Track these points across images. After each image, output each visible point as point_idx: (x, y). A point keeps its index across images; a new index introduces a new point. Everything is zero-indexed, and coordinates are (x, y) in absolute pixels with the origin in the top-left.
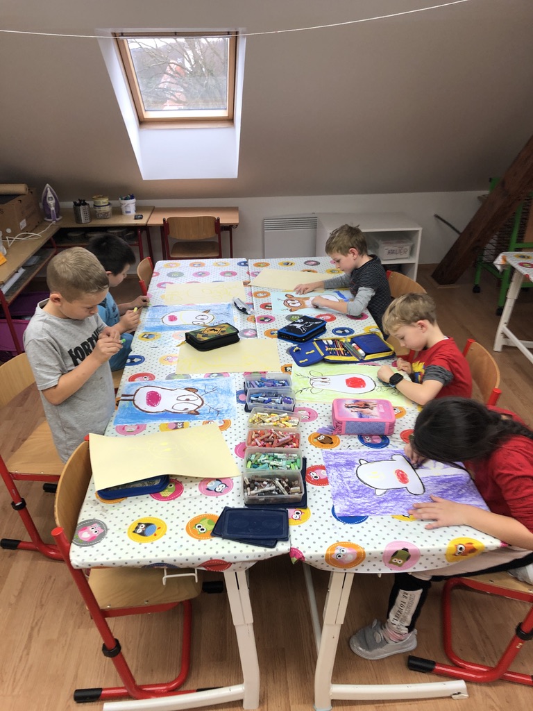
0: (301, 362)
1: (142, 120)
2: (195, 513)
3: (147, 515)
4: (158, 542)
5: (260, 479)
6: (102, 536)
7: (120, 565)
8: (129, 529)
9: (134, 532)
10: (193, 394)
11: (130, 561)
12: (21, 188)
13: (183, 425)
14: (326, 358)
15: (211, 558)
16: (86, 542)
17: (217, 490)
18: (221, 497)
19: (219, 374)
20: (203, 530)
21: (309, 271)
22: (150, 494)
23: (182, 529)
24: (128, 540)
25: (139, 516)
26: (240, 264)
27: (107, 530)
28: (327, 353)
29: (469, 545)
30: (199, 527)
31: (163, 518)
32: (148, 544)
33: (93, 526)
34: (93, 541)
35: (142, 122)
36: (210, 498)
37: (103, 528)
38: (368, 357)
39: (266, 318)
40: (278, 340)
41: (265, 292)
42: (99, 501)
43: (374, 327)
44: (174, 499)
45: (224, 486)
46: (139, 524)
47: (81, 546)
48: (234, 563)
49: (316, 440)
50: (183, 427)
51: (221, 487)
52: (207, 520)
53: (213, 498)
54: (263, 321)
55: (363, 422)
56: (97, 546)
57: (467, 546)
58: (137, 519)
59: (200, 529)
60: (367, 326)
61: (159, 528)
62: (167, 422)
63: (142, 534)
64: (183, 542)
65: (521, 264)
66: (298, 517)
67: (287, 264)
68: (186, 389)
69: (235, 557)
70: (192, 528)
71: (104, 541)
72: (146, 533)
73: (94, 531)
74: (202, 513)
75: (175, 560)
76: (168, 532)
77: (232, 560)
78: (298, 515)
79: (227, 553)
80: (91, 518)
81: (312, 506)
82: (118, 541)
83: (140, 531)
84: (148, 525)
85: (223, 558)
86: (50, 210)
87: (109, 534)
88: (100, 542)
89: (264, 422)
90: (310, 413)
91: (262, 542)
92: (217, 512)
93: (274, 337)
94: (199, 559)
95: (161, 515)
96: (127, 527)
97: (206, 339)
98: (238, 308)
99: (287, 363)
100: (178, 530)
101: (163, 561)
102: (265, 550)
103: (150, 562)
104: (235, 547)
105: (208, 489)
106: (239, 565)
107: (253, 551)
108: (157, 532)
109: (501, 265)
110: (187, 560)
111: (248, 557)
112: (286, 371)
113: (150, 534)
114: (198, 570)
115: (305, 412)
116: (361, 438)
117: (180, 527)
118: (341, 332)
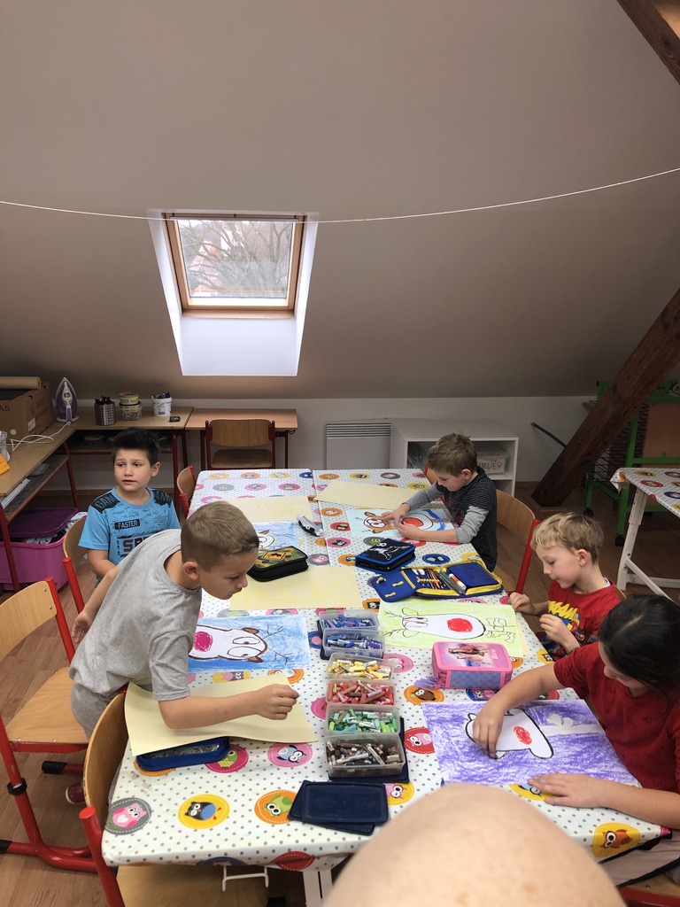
0: (387, 596)
1: (185, 307)
2: (265, 789)
3: (202, 792)
4: (219, 828)
5: (348, 745)
6: (144, 820)
7: (170, 860)
8: (180, 810)
9: (187, 814)
10: (253, 636)
11: (183, 854)
12: (32, 382)
13: (242, 675)
14: (419, 591)
15: (289, 850)
16: (124, 829)
17: (291, 759)
18: (297, 769)
19: (285, 611)
20: (276, 811)
21: (387, 485)
22: (205, 763)
23: (250, 810)
24: (179, 825)
25: (192, 793)
26: (302, 475)
27: (151, 811)
28: (419, 586)
29: (621, 833)
30: (272, 807)
31: (223, 796)
32: (206, 831)
33: (132, 806)
34: (132, 827)
35: (185, 309)
36: (283, 769)
37: (144, 809)
38: (470, 592)
39: (339, 541)
40: (356, 568)
41: (337, 510)
42: (139, 774)
43: (473, 554)
44: (236, 770)
45: (301, 754)
46: (193, 803)
47: (117, 834)
48: (318, 858)
49: (413, 696)
50: (242, 678)
51: (296, 755)
52: (281, 799)
53: (288, 770)
54: (336, 544)
55: (473, 672)
56: (138, 834)
57: (618, 833)
58: (190, 798)
59: (273, 810)
60: (464, 553)
61: (220, 809)
62: (222, 671)
63: (198, 817)
64: (251, 827)
65: (644, 483)
66: (398, 795)
67: (361, 476)
68: (244, 629)
69: (321, 849)
70: (262, 809)
71: (147, 827)
72: (203, 815)
73: (133, 813)
74: (274, 788)
75: (242, 853)
76: (231, 814)
77: (317, 852)
78: (398, 792)
79: (310, 842)
80: (129, 796)
81: (415, 780)
82: (166, 827)
83: (194, 812)
84: (204, 805)
85: (305, 849)
86: (65, 408)
87: (153, 817)
88: (141, 828)
89: (347, 672)
90: (403, 661)
91: (355, 827)
92: (293, 787)
93: (352, 565)
94: (274, 851)
95: (221, 791)
96: (178, 808)
97: (267, 565)
98: (304, 528)
99: (370, 598)
100: (244, 811)
101: (226, 854)
102: (360, 839)
103: (209, 855)
104: (320, 834)
105: (280, 758)
106: (324, 860)
107: (344, 839)
108: (217, 814)
109: (619, 483)
110: (258, 852)
111: (337, 848)
112: (369, 607)
113: (209, 817)
114: (268, 868)
115: (397, 659)
116: (470, 693)
117: (247, 808)
118: (434, 560)
